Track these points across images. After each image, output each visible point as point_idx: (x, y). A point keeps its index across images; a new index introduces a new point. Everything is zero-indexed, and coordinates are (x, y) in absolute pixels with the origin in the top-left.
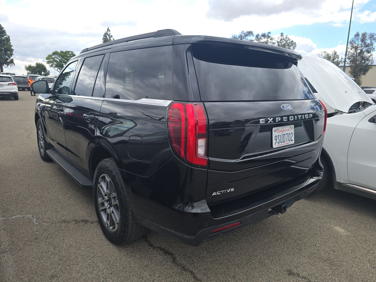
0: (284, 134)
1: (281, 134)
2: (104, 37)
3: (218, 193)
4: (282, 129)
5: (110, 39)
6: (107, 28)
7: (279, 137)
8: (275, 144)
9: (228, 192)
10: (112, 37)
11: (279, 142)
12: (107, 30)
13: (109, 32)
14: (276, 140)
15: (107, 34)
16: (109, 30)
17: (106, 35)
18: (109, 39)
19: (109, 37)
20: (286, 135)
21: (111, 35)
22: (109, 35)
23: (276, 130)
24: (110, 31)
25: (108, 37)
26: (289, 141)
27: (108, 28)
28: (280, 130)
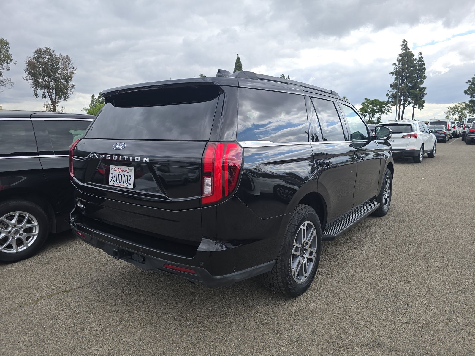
0: (120, 175)
1: (117, 173)
4: (120, 168)
7: (116, 176)
8: (111, 181)
11: (114, 181)
14: (112, 177)
20: (123, 176)
23: (113, 168)
26: (126, 183)
28: (117, 169)
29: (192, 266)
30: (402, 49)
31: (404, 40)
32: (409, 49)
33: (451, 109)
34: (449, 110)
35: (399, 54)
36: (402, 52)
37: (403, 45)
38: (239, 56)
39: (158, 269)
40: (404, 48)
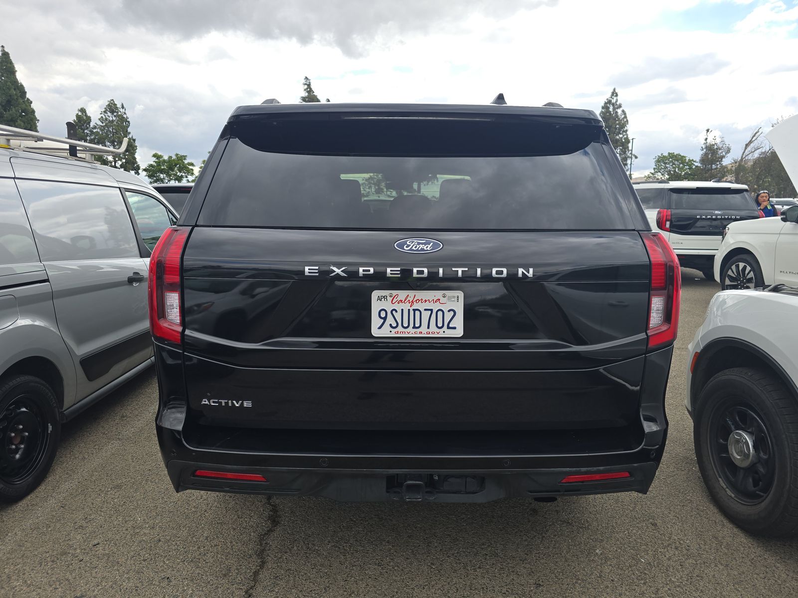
0: (414, 310)
1: (406, 307)
2: (603, 110)
3: (214, 402)
4: (411, 296)
5: (617, 112)
6: (612, 91)
7: (397, 315)
8: (380, 328)
9: (237, 405)
10: (620, 106)
11: (393, 326)
12: (611, 94)
13: (615, 98)
14: (384, 318)
15: (609, 102)
16: (615, 95)
17: (608, 105)
18: (612, 113)
19: (614, 109)
20: (426, 313)
21: (618, 103)
22: (613, 105)
23: (384, 297)
24: (617, 95)
25: (611, 109)
26: (440, 326)
27: (614, 89)
28: (401, 298)
29: (635, 465)
30: (305, 90)
31: (306, 78)
32: (314, 92)
33: (366, 180)
34: (364, 181)
35: (302, 97)
36: (305, 94)
37: (306, 84)
38: (6, 50)
39: (531, 492)
40: (307, 89)
